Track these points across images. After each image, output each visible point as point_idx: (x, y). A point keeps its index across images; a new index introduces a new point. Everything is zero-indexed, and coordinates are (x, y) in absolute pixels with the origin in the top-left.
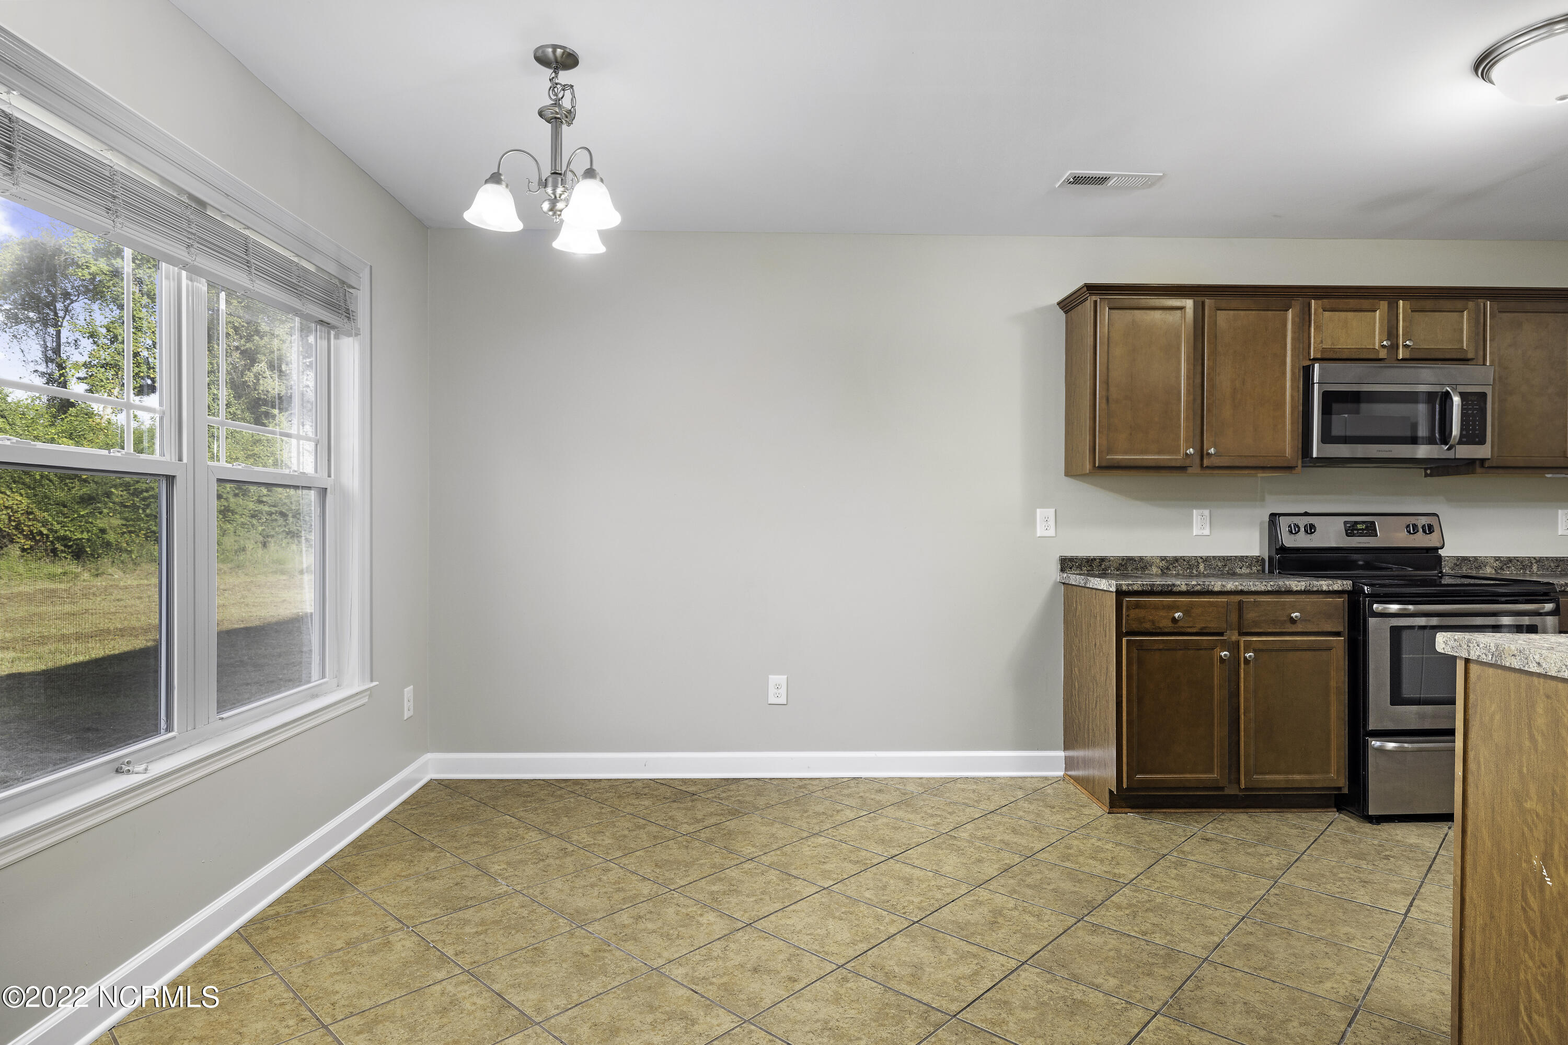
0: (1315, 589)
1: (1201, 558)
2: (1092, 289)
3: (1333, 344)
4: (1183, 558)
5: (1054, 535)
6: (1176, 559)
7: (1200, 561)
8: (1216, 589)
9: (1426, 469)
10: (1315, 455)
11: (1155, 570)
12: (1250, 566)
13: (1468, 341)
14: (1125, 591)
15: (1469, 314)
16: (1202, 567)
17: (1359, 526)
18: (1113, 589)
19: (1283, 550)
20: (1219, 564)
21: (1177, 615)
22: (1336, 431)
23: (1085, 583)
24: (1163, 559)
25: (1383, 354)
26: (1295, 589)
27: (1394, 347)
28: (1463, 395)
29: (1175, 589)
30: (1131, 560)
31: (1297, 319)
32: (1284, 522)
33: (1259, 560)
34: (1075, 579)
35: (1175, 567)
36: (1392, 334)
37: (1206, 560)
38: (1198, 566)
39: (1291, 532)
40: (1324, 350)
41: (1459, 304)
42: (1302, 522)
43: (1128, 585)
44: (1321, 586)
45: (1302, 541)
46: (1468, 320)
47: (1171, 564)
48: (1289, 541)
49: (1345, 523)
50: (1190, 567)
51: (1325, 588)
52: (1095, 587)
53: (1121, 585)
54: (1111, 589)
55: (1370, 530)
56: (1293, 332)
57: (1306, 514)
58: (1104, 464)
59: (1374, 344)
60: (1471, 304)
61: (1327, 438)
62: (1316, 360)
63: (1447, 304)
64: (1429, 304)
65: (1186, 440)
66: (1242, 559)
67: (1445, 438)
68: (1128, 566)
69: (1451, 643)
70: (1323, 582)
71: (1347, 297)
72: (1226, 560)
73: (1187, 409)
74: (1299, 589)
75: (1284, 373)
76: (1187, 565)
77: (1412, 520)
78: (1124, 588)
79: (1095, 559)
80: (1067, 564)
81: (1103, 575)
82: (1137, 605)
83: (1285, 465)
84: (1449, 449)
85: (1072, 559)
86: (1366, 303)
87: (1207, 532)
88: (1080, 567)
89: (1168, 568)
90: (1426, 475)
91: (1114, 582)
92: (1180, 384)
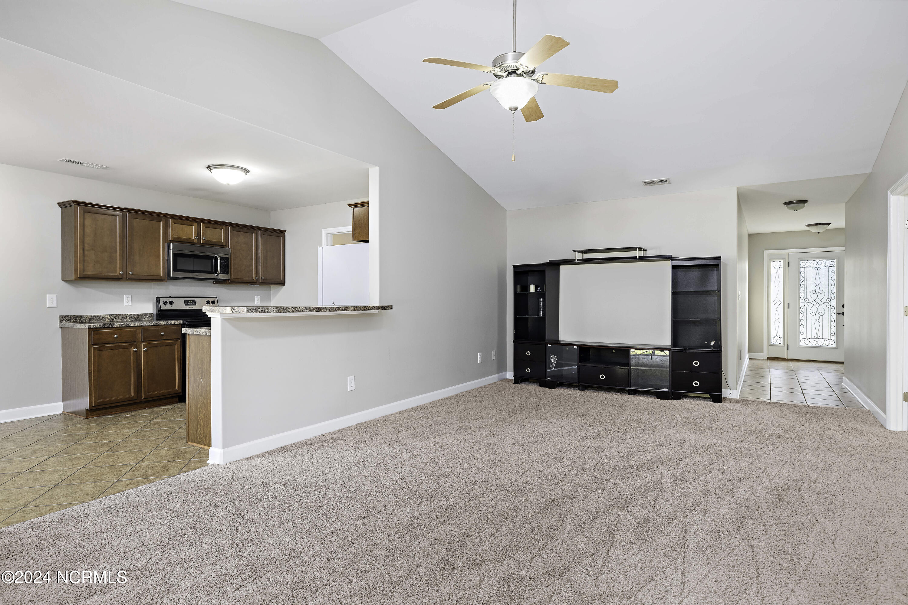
0: (170, 324)
1: (128, 315)
2: (76, 203)
3: (178, 236)
4: (120, 315)
5: (56, 306)
6: (117, 316)
7: (127, 316)
8: (131, 326)
9: (214, 282)
10: (171, 276)
11: (107, 320)
12: (149, 317)
13: (223, 239)
14: (92, 328)
15: (224, 230)
16: (128, 319)
17: (189, 302)
18: (87, 327)
19: (161, 311)
20: (136, 317)
21: (115, 336)
22: (179, 267)
23: (73, 326)
24: (111, 315)
25: (196, 241)
26: (162, 324)
27: (199, 239)
28: (221, 258)
29: (114, 326)
30: (95, 316)
31: (164, 225)
32: (161, 300)
33: (152, 315)
34: (67, 325)
35: (116, 319)
36: (198, 234)
37: (130, 315)
38: (126, 318)
39: (164, 304)
40: (174, 238)
41: (220, 227)
42: (168, 300)
43: (94, 325)
44: (172, 323)
45: (168, 307)
46: (223, 232)
47: (114, 317)
48: (163, 307)
49: (185, 300)
50: (123, 318)
51: (173, 323)
52: (78, 327)
53: (90, 326)
54: (86, 327)
55: (194, 303)
56: (163, 230)
57: (170, 297)
58: (82, 276)
59: (192, 237)
60: (224, 227)
61: (175, 270)
62: (171, 241)
63: (217, 226)
64: (211, 225)
65: (120, 268)
66: (145, 315)
67: (216, 271)
68: (93, 318)
69: (185, 330)
70: (172, 321)
71: (183, 220)
72: (138, 315)
73: (120, 255)
74: (163, 324)
75: (160, 245)
76: (123, 317)
77: (208, 299)
78: (92, 327)
79: (78, 317)
80: (62, 319)
81: (82, 322)
82: (98, 333)
83: (160, 279)
84: (217, 275)
85: (65, 317)
86: (189, 223)
87: (130, 304)
88: (70, 320)
89: (113, 319)
90: (214, 284)
91: (87, 325)
92: (116, 245)
